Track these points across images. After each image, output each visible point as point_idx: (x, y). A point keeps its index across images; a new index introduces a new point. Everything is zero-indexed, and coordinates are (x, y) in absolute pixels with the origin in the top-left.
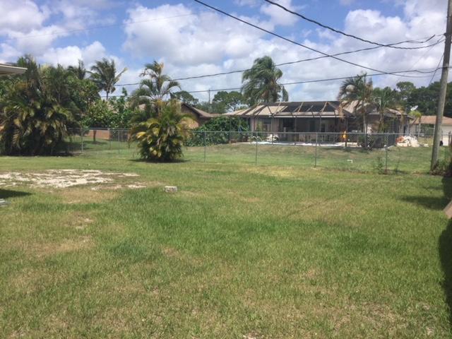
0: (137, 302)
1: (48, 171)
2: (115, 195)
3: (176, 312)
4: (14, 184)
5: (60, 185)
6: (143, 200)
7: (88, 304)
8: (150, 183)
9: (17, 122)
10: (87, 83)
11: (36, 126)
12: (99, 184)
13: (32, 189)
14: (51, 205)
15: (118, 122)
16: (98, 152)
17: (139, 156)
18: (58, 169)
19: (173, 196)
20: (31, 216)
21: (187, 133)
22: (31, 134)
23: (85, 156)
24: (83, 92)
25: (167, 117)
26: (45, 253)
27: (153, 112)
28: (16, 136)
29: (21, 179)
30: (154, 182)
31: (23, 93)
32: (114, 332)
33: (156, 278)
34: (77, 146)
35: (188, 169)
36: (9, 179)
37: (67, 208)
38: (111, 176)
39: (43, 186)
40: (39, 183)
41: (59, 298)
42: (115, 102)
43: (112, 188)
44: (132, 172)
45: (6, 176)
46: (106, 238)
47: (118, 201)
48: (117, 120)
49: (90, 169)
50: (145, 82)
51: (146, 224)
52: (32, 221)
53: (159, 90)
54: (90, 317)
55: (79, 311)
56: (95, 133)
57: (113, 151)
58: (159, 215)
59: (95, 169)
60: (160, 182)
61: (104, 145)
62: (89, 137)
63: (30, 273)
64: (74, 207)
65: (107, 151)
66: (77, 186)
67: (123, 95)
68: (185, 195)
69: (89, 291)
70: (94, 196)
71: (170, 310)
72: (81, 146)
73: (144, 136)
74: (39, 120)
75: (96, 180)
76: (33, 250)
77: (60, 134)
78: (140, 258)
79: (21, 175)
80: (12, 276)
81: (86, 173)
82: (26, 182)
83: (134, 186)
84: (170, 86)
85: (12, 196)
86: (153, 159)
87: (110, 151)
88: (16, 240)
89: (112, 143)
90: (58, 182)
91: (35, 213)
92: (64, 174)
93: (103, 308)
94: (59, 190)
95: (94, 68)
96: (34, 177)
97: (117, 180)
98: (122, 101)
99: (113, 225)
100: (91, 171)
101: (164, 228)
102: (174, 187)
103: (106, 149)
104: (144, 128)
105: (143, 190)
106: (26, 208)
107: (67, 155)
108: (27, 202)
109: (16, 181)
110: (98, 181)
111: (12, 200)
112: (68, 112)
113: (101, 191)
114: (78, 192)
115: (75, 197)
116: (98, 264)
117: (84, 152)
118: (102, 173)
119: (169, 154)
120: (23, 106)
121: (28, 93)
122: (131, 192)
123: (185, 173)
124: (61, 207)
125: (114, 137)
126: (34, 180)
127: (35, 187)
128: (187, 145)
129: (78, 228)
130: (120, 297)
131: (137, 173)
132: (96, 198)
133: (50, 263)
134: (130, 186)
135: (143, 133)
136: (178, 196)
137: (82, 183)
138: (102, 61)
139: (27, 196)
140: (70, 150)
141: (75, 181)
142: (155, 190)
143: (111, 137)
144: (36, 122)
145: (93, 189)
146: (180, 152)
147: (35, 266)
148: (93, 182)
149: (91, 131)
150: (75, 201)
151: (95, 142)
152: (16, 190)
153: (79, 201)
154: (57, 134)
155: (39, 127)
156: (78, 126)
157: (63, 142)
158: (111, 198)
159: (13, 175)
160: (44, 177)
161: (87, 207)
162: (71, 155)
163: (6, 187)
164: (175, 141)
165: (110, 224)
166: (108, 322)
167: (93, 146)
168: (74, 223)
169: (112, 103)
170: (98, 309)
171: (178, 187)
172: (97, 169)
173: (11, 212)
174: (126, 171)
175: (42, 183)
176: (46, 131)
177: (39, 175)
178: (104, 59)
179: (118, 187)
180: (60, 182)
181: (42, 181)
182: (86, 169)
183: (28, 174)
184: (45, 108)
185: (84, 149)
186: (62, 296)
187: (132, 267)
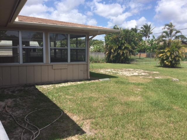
0: (164, 127)
1: (123, 69)
2: (150, 81)
3: (182, 135)
4: (112, 73)
5: (128, 75)
6: (162, 84)
7: (143, 123)
8: (165, 76)
9: (112, 51)
10: (138, 34)
11: (118, 52)
12: (143, 75)
13: (118, 76)
14: (125, 82)
15: (150, 50)
16: (141, 62)
17: (159, 65)
18: (126, 68)
19: (177, 83)
20: (118, 85)
21: (183, 55)
22: (117, 55)
23: (136, 64)
24: (137, 38)
25: (174, 47)
26: (124, 100)
27: (167, 45)
28: (112, 56)
29: (114, 71)
30: (167, 76)
31: (115, 40)
32: (154, 137)
33: (172, 119)
34: (133, 60)
35: (183, 71)
36: (110, 71)
37: (131, 84)
38: (148, 73)
39: (121, 75)
40: (120, 73)
41: (131, 118)
42: (149, 41)
43: (148, 77)
44: (156, 71)
45: (109, 70)
46: (147, 98)
47: (151, 83)
48: (150, 49)
49: (138, 69)
50: (164, 32)
51: (164, 94)
52: (119, 87)
53: (171, 35)
54: (144, 129)
55: (139, 125)
56: (140, 54)
57: (148, 62)
58: (170, 91)
59: (140, 69)
60: (170, 76)
61: (144, 60)
62: (138, 56)
63: (120, 107)
64: (134, 83)
65: (145, 62)
66: (134, 76)
67: (153, 38)
68: (183, 84)
69: (142, 118)
70: (141, 80)
71: (179, 134)
72: (134, 60)
73: (162, 56)
74: (120, 50)
75: (141, 74)
76: (120, 98)
77: (127, 55)
78: (163, 108)
79: (114, 70)
80: (114, 106)
81: (137, 71)
82: (116, 73)
83: (158, 77)
84: (176, 33)
85: (111, 78)
86: (166, 66)
87: (146, 62)
88: (114, 94)
89: (147, 59)
90: (127, 74)
91: (120, 84)
92: (129, 71)
93: (149, 126)
94: (127, 77)
95: (142, 28)
96: (118, 71)
97: (150, 74)
98: (152, 41)
99: (150, 93)
100: (139, 70)
101: (173, 97)
102: (177, 79)
103: (144, 61)
104: (162, 53)
105: (162, 79)
106: (117, 82)
107: (129, 63)
108: (117, 80)
109: (112, 72)
110: (142, 74)
111: (112, 79)
112: (130, 46)
113: (144, 78)
114: (135, 78)
115: (133, 80)
116: (145, 108)
117: (136, 62)
118: (143, 71)
119: (174, 64)
120: (115, 44)
121: (117, 39)
122: (156, 80)
123: (182, 73)
124: (129, 83)
125: (148, 56)
126: (118, 72)
127: (119, 75)
128: (183, 60)
129: (136, 92)
130: (156, 123)
131: (159, 72)
132: (142, 81)
133: (127, 104)
134: (156, 77)
135: (162, 54)
136: (179, 83)
137: (136, 75)
138: (145, 25)
139: (116, 78)
140: (130, 61)
141: (133, 74)
142: (168, 80)
143: (147, 56)
144: (119, 50)
145: (141, 77)
146: (179, 63)
147: (122, 104)
148: (140, 74)
149: (139, 54)
150: (134, 82)
151: (140, 58)
152: (113, 75)
153: (135, 82)
154: (125, 55)
155: (120, 52)
156: (133, 52)
157: (128, 58)
158: (148, 82)
159: (111, 70)
160: (122, 71)
161: (139, 84)
162: (130, 63)
163: (109, 74)
164: (177, 58)
165: (149, 92)
166: (151, 132)
167: (139, 60)
168: (134, 90)
169: (148, 42)
170: (147, 126)
171: (179, 80)
172: (142, 69)
173: (112, 83)
174: (154, 71)
175: (121, 74)
176: (122, 54)
177: (120, 70)
178: (146, 24)
179: (151, 77)
180: (128, 74)
181: (121, 73)
182: (137, 69)
183: (116, 70)
184: (122, 45)
185: (136, 61)
186: (133, 118)
187: (160, 112)
